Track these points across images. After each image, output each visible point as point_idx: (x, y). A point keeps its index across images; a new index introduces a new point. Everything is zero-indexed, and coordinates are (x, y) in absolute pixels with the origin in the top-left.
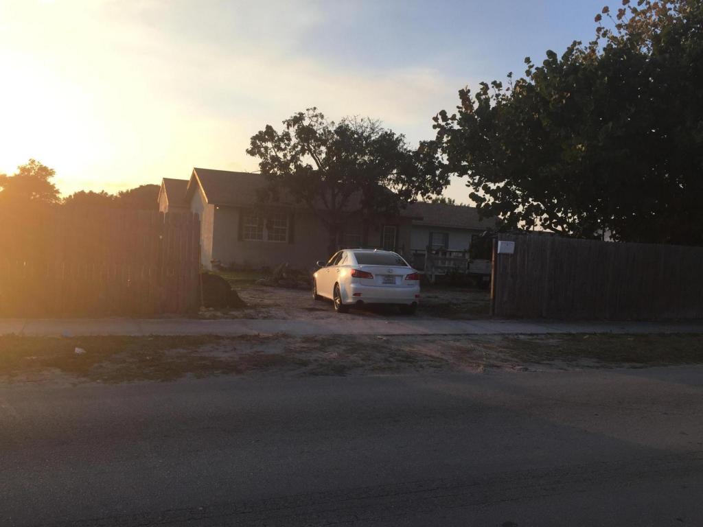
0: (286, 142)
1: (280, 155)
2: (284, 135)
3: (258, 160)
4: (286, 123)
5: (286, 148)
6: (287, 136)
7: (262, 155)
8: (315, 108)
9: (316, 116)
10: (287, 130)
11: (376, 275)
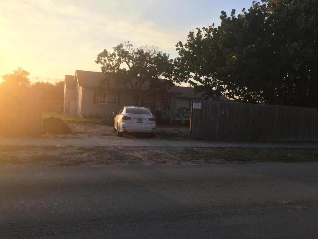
0: (114, 57)
1: (111, 63)
2: (113, 54)
3: (100, 65)
4: (114, 48)
5: (113, 60)
6: (114, 54)
7: (102, 63)
8: (129, 42)
9: (129, 45)
10: (114, 52)
11: (133, 118)
